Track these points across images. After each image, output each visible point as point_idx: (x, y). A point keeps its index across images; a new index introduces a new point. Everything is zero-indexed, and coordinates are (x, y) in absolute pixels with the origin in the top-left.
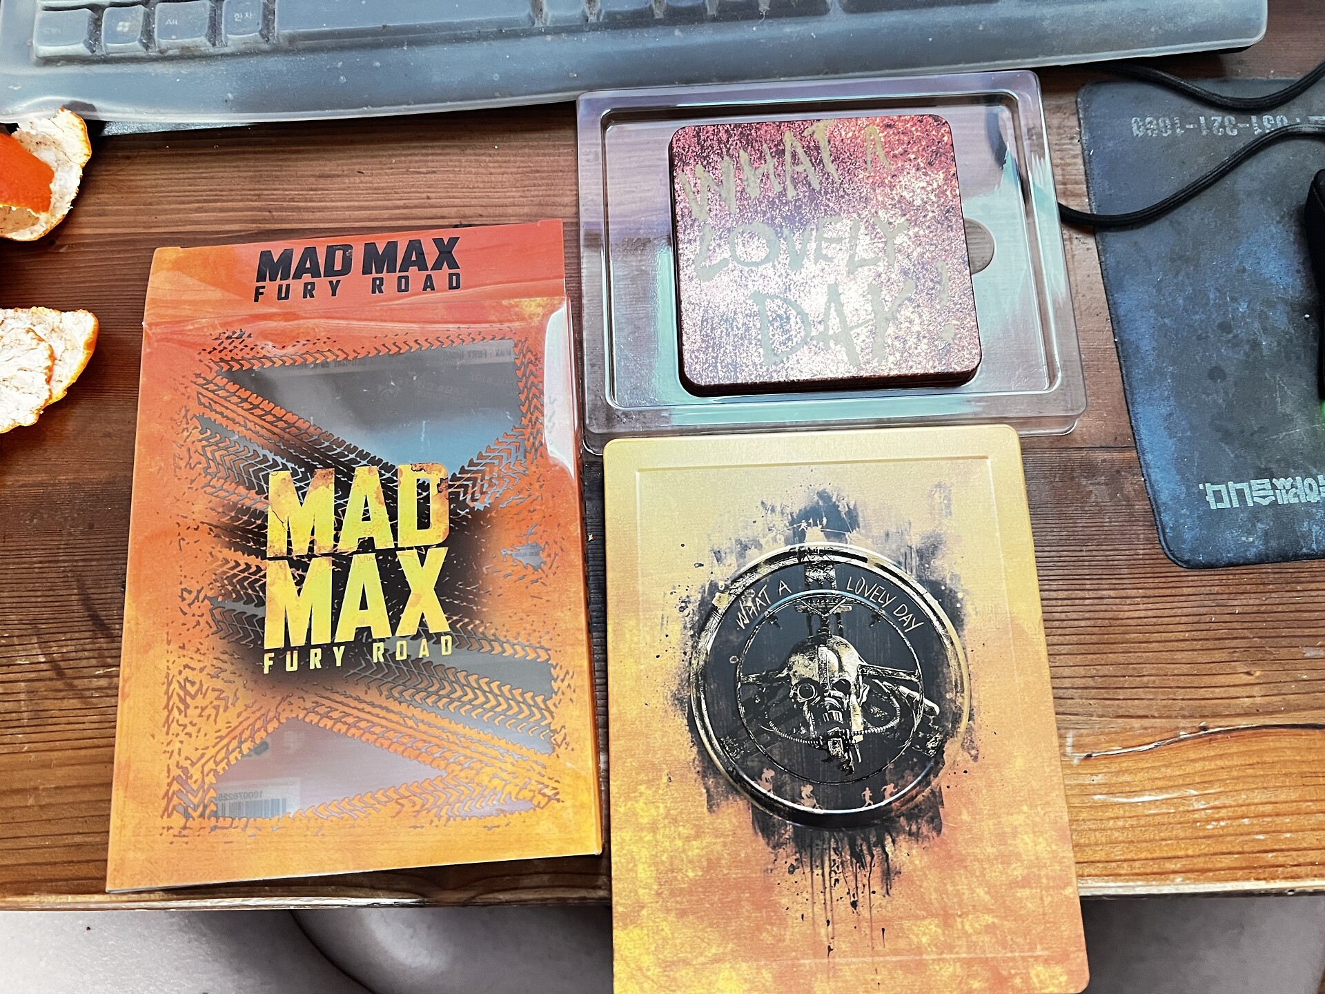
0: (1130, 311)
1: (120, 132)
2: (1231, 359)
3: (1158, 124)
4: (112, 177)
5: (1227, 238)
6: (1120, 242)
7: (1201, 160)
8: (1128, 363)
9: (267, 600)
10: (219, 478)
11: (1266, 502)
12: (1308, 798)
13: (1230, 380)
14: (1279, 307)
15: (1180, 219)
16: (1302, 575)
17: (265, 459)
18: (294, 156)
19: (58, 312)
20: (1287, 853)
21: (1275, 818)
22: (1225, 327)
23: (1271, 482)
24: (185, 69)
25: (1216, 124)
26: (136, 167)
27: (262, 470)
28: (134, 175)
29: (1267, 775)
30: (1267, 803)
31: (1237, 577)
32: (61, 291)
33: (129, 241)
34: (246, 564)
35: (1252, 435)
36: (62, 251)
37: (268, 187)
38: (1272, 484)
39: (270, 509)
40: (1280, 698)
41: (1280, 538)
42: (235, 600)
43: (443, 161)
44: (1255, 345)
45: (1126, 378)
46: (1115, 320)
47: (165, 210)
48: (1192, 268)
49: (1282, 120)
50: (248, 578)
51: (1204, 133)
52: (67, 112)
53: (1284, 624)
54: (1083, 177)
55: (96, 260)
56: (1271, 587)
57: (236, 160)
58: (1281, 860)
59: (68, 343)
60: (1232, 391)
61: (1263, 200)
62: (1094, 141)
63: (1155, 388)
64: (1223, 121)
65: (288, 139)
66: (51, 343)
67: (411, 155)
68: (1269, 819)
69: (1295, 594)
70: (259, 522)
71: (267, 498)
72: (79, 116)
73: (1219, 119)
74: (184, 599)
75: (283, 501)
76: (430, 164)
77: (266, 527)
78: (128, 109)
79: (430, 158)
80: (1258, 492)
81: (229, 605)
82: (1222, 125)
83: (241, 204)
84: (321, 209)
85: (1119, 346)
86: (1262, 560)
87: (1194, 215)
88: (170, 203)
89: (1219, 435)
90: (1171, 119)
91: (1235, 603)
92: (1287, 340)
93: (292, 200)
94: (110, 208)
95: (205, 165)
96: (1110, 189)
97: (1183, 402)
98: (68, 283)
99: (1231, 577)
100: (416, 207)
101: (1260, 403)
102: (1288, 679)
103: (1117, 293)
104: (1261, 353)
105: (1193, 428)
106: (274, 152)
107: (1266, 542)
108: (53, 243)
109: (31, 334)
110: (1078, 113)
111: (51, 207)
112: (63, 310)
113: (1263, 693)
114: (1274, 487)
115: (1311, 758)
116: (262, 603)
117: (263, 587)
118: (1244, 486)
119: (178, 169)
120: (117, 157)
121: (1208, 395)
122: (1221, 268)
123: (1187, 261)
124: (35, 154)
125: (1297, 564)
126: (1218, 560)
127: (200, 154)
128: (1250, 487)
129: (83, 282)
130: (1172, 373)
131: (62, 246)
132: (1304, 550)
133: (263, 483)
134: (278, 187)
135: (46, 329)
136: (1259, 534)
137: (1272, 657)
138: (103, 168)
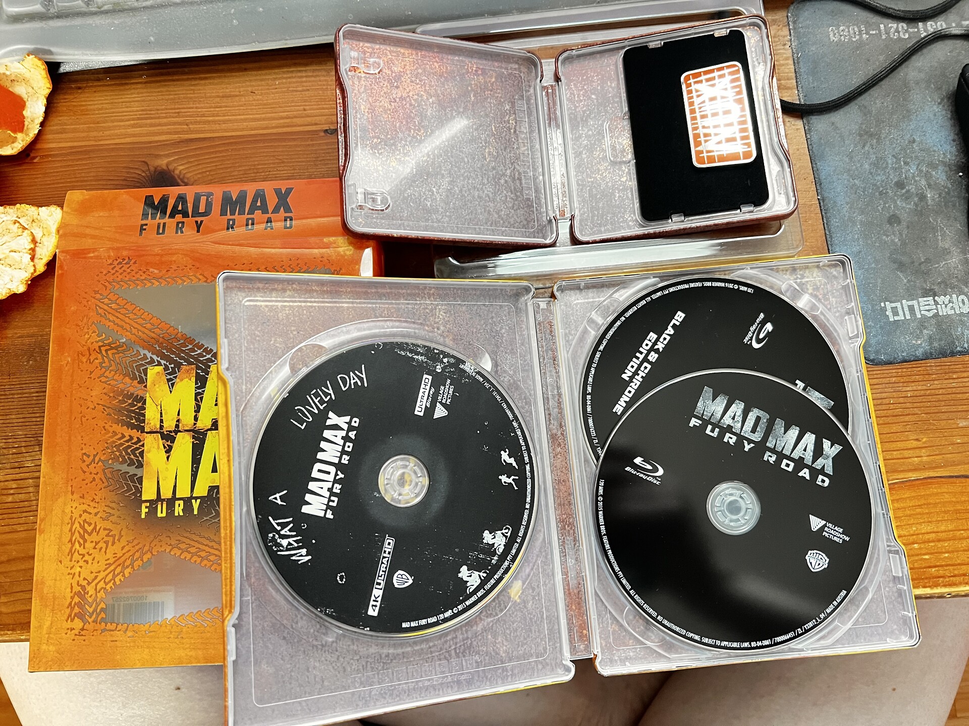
0: (829, 175)
1: (72, 70)
2: (904, 208)
3: (849, 31)
4: (69, 104)
5: (901, 117)
6: (820, 123)
7: (881, 58)
8: (828, 215)
9: (145, 463)
10: (111, 371)
11: (930, 314)
12: (961, 527)
13: (904, 224)
14: (939, 168)
15: (866, 104)
16: (957, 367)
17: (145, 357)
18: (203, 82)
19: (36, 208)
20: (945, 568)
21: (937, 543)
22: (900, 185)
23: (934, 299)
24: (117, 20)
25: (892, 30)
26: (87, 95)
27: (143, 365)
28: (85, 101)
29: (931, 513)
30: (931, 533)
31: (909, 370)
32: (37, 191)
33: (85, 151)
34: (130, 436)
35: (920, 264)
36: (35, 161)
37: (185, 106)
38: (935, 301)
39: (148, 395)
40: (940, 457)
41: (941, 340)
42: (121, 463)
43: (313, 81)
44: (922, 197)
45: (826, 225)
46: (818, 182)
47: (109, 127)
48: (875, 141)
49: (941, 25)
50: (130, 447)
51: (884, 37)
52: (32, 57)
53: (943, 403)
54: (794, 75)
55: (61, 167)
56: (934, 376)
57: (159, 87)
58: (941, 573)
59: (45, 230)
60: (905, 232)
61: (928, 87)
62: (801, 46)
63: (848, 232)
64: (897, 27)
65: (197, 69)
66: (32, 231)
67: (290, 78)
68: (932, 544)
69: (951, 381)
70: (140, 405)
71: (145, 386)
72: (40, 59)
73: (895, 26)
74: (84, 461)
75: (157, 389)
76: (305, 84)
77: (145, 409)
78: (76, 52)
79: (304, 79)
80: (925, 306)
81: (117, 466)
82: (897, 31)
83: (165, 120)
84: (224, 122)
85: (821, 201)
86: (927, 356)
87: (875, 100)
88: (112, 121)
89: (896, 266)
90: (859, 27)
91: (908, 389)
92: (946, 192)
93: (203, 116)
94: (68, 127)
95: (136, 91)
96: (813, 83)
97: (869, 242)
98: (41, 185)
99: (905, 370)
100: (295, 117)
101: (926, 240)
102: (947, 443)
103: (819, 162)
104: (927, 203)
105: (877, 262)
106: (188, 79)
107: (931, 344)
108: (28, 155)
109: (17, 224)
110: (789, 25)
111: (25, 128)
112: (40, 205)
113: (928, 454)
114: (936, 303)
115: (963, 499)
116: (140, 465)
117: (142, 453)
118: (915, 303)
119: (116, 95)
120: (71, 88)
121: (887, 236)
122: (897, 140)
123: (871, 135)
124: (11, 89)
125: (953, 359)
126: (895, 358)
127: (133, 83)
128: (919, 303)
129: (53, 184)
130: (861, 221)
131: (35, 158)
132: (958, 349)
133: (143, 375)
134: (192, 106)
135: (27, 220)
136: (926, 337)
137: (934, 428)
138: (61, 97)
